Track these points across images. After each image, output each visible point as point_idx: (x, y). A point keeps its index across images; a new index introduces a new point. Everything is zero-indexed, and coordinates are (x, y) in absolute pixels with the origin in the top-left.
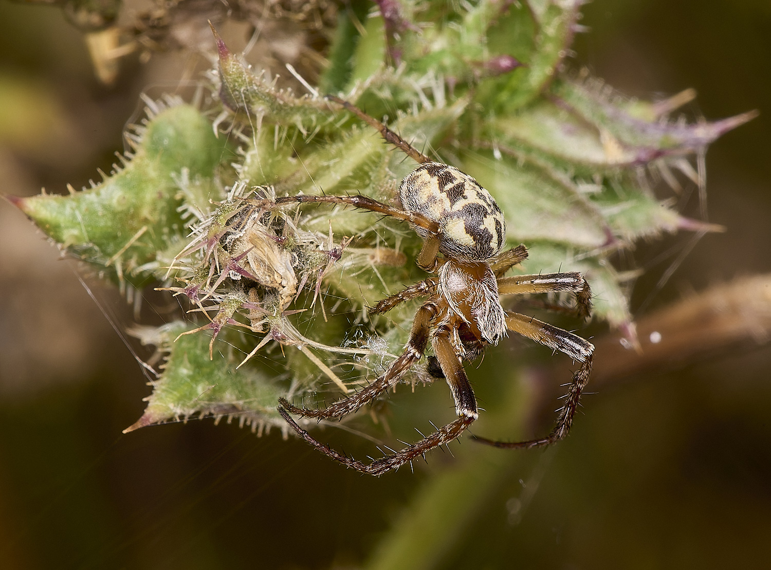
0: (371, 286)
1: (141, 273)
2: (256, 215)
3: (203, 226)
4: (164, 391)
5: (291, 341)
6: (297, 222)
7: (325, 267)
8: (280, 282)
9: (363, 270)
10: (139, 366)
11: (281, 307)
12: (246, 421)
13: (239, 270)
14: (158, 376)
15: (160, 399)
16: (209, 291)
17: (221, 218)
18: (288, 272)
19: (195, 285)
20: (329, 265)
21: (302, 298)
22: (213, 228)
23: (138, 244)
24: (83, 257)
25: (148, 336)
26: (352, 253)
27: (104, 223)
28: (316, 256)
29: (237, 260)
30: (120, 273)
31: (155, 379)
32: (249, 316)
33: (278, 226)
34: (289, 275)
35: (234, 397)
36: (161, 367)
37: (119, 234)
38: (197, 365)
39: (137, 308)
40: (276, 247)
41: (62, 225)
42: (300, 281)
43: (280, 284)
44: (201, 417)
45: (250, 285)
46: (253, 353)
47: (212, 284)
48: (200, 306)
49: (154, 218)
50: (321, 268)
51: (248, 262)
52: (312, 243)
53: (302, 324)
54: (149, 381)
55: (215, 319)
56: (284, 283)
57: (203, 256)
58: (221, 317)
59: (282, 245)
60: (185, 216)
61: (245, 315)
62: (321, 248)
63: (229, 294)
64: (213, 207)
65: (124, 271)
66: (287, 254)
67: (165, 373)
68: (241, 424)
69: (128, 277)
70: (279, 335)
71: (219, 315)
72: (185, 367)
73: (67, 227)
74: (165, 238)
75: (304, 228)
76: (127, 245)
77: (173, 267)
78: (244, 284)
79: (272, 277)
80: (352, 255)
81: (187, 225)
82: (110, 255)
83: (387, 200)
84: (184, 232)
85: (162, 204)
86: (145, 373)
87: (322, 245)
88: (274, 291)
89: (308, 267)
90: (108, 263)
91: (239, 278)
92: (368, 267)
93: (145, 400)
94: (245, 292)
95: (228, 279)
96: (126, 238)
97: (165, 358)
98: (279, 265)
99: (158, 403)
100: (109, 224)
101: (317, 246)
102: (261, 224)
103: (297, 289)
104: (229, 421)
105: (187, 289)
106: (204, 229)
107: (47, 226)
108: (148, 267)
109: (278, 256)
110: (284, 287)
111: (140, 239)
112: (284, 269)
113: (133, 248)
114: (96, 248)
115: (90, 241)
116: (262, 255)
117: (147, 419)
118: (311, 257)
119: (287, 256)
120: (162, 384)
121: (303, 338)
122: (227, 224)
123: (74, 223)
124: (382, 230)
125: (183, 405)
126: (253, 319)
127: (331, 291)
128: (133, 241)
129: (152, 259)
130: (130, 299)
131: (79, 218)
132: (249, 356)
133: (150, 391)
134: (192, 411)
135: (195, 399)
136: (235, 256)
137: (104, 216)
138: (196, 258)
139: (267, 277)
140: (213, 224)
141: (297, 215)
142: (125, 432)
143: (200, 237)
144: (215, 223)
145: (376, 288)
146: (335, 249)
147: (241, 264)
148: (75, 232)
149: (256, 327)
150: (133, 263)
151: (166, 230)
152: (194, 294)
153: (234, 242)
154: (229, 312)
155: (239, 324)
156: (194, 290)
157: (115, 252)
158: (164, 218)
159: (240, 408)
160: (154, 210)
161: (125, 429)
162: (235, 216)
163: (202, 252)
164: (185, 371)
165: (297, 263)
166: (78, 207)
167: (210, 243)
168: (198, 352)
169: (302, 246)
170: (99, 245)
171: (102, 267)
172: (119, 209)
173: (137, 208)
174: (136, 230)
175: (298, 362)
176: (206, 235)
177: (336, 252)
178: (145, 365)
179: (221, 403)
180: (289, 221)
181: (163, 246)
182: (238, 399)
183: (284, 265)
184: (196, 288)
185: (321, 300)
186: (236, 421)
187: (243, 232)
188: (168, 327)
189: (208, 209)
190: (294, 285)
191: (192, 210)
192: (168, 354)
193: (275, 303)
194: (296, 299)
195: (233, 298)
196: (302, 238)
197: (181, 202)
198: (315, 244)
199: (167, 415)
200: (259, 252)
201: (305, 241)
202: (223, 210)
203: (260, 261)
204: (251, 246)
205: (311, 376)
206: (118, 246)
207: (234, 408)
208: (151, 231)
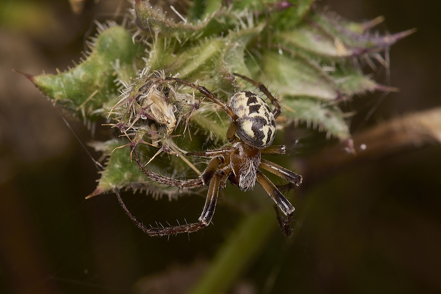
0: (215, 122)
1: (95, 114)
2: (155, 86)
3: (127, 91)
4: (107, 176)
5: (173, 152)
6: (176, 89)
7: (191, 113)
8: (167, 121)
9: (211, 113)
10: (94, 164)
11: (168, 134)
12: (149, 192)
13: (146, 115)
14: (104, 168)
15: (105, 180)
16: (131, 126)
17: (137, 87)
18: (171, 116)
19: (123, 122)
20: (193, 112)
21: (178, 129)
22: (132, 93)
23: (94, 99)
24: (65, 106)
25: (99, 147)
26: (205, 105)
27: (76, 88)
28: (186, 107)
29: (145, 109)
30: (84, 114)
31: (102, 170)
32: (151, 138)
33: (166, 92)
34: (172, 117)
35: (143, 180)
36: (106, 164)
37: (83, 94)
38: (124, 163)
39: (93, 132)
40: (165, 103)
41: (54, 90)
42: (177, 119)
43: (167, 122)
44: (126, 190)
45: (151, 122)
46: (153, 158)
47: (132, 122)
48: (126, 133)
49: (101, 86)
50: (188, 113)
51: (151, 110)
52: (184, 99)
53: (179, 142)
54: (99, 171)
55: (133, 140)
56: (169, 121)
57: (127, 107)
58: (136, 139)
59: (168, 101)
60: (118, 85)
61: (149, 137)
62: (189, 102)
63: (141, 126)
64: (132, 81)
65: (86, 113)
66: (171, 106)
67: (108, 167)
68: (147, 193)
69: (88, 116)
70: (167, 149)
71: (135, 138)
72: (118, 164)
73: (56, 91)
74: (107, 96)
75: (180, 92)
76: (88, 100)
77: (112, 113)
78: (149, 121)
79: (163, 118)
80: (205, 106)
81: (119, 90)
82: (78, 105)
83: (223, 77)
84: (117, 93)
85: (105, 79)
86: (97, 167)
87: (189, 101)
88: (164, 126)
89: (182, 112)
90: (77, 109)
91: (146, 118)
92: (213, 111)
93: (97, 181)
94: (149, 126)
95: (140, 119)
96: (87, 96)
97: (108, 159)
98: (166, 112)
99: (104, 183)
100: (78, 89)
101: (187, 101)
102: (157, 90)
103: (176, 124)
104: (141, 192)
105: (119, 125)
106: (128, 93)
107: (46, 90)
108: (99, 111)
109: (166, 107)
110: (169, 123)
111: (94, 97)
112: (169, 114)
113: (91, 101)
114: (71, 101)
115: (69, 97)
116: (158, 107)
117: (98, 191)
118: (183, 107)
119: (171, 107)
120: (106, 173)
121: (179, 149)
122: (140, 90)
123: (60, 89)
124: (221, 93)
125: (117, 184)
126: (153, 140)
127: (194, 124)
128: (91, 97)
129: (101, 107)
130: (89, 127)
131: (63, 86)
132: (151, 160)
133: (100, 176)
134: (121, 187)
135: (122, 181)
136: (144, 107)
137: (75, 85)
138: (123, 108)
139: (160, 118)
140: (132, 90)
141: (176, 85)
142: (86, 198)
143: (126, 97)
144: (133, 90)
145: (217, 122)
146: (196, 103)
147: (147, 111)
148: (60, 93)
149: (155, 144)
150: (90, 109)
151: (108, 92)
152: (122, 127)
153: (143, 99)
154: (141, 136)
155: (146, 143)
156: (122, 125)
157: (81, 103)
158: (107, 86)
159: (146, 185)
160: (101, 81)
161: (86, 196)
162: (144, 86)
163: (126, 105)
164: (117, 166)
165: (176, 111)
166: (62, 80)
167: (131, 101)
168: (125, 156)
169: (179, 101)
170: (73, 100)
171: (74, 111)
172: (83, 81)
173: (92, 81)
174: (92, 92)
175: (176, 161)
176: (128, 96)
177: (196, 105)
178: (97, 163)
179: (137, 183)
180: (172, 89)
181: (106, 100)
182: (145, 180)
183: (169, 112)
184: (124, 124)
185: (189, 129)
186: (144, 192)
187: (148, 94)
188: (109, 142)
189: (130, 82)
190: (174, 122)
191: (121, 81)
192: (109, 157)
193: (165, 131)
194: (176, 129)
195: (142, 129)
196: (179, 97)
197: (116, 77)
198: (186, 100)
199: (109, 189)
200: (156, 105)
201: (181, 99)
202: (138, 83)
203: (157, 110)
204: (152, 102)
205: (183, 168)
206: (83, 100)
207: (143, 185)
208: (100, 93)
